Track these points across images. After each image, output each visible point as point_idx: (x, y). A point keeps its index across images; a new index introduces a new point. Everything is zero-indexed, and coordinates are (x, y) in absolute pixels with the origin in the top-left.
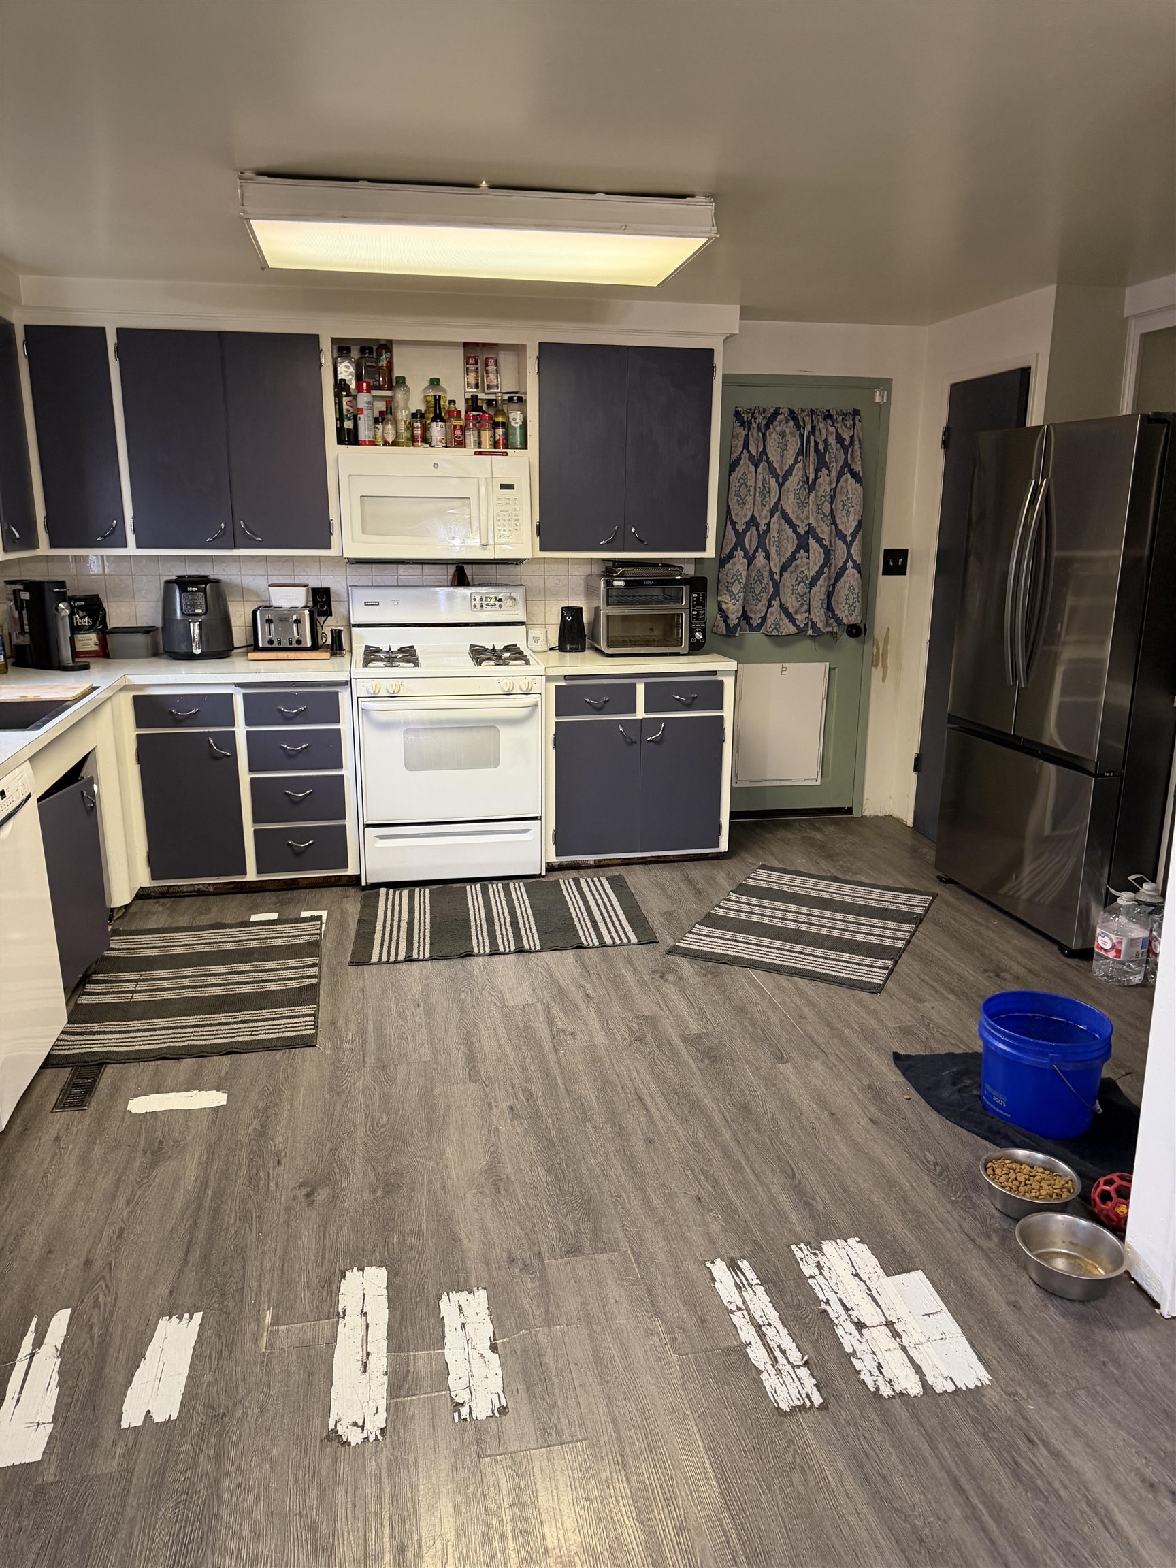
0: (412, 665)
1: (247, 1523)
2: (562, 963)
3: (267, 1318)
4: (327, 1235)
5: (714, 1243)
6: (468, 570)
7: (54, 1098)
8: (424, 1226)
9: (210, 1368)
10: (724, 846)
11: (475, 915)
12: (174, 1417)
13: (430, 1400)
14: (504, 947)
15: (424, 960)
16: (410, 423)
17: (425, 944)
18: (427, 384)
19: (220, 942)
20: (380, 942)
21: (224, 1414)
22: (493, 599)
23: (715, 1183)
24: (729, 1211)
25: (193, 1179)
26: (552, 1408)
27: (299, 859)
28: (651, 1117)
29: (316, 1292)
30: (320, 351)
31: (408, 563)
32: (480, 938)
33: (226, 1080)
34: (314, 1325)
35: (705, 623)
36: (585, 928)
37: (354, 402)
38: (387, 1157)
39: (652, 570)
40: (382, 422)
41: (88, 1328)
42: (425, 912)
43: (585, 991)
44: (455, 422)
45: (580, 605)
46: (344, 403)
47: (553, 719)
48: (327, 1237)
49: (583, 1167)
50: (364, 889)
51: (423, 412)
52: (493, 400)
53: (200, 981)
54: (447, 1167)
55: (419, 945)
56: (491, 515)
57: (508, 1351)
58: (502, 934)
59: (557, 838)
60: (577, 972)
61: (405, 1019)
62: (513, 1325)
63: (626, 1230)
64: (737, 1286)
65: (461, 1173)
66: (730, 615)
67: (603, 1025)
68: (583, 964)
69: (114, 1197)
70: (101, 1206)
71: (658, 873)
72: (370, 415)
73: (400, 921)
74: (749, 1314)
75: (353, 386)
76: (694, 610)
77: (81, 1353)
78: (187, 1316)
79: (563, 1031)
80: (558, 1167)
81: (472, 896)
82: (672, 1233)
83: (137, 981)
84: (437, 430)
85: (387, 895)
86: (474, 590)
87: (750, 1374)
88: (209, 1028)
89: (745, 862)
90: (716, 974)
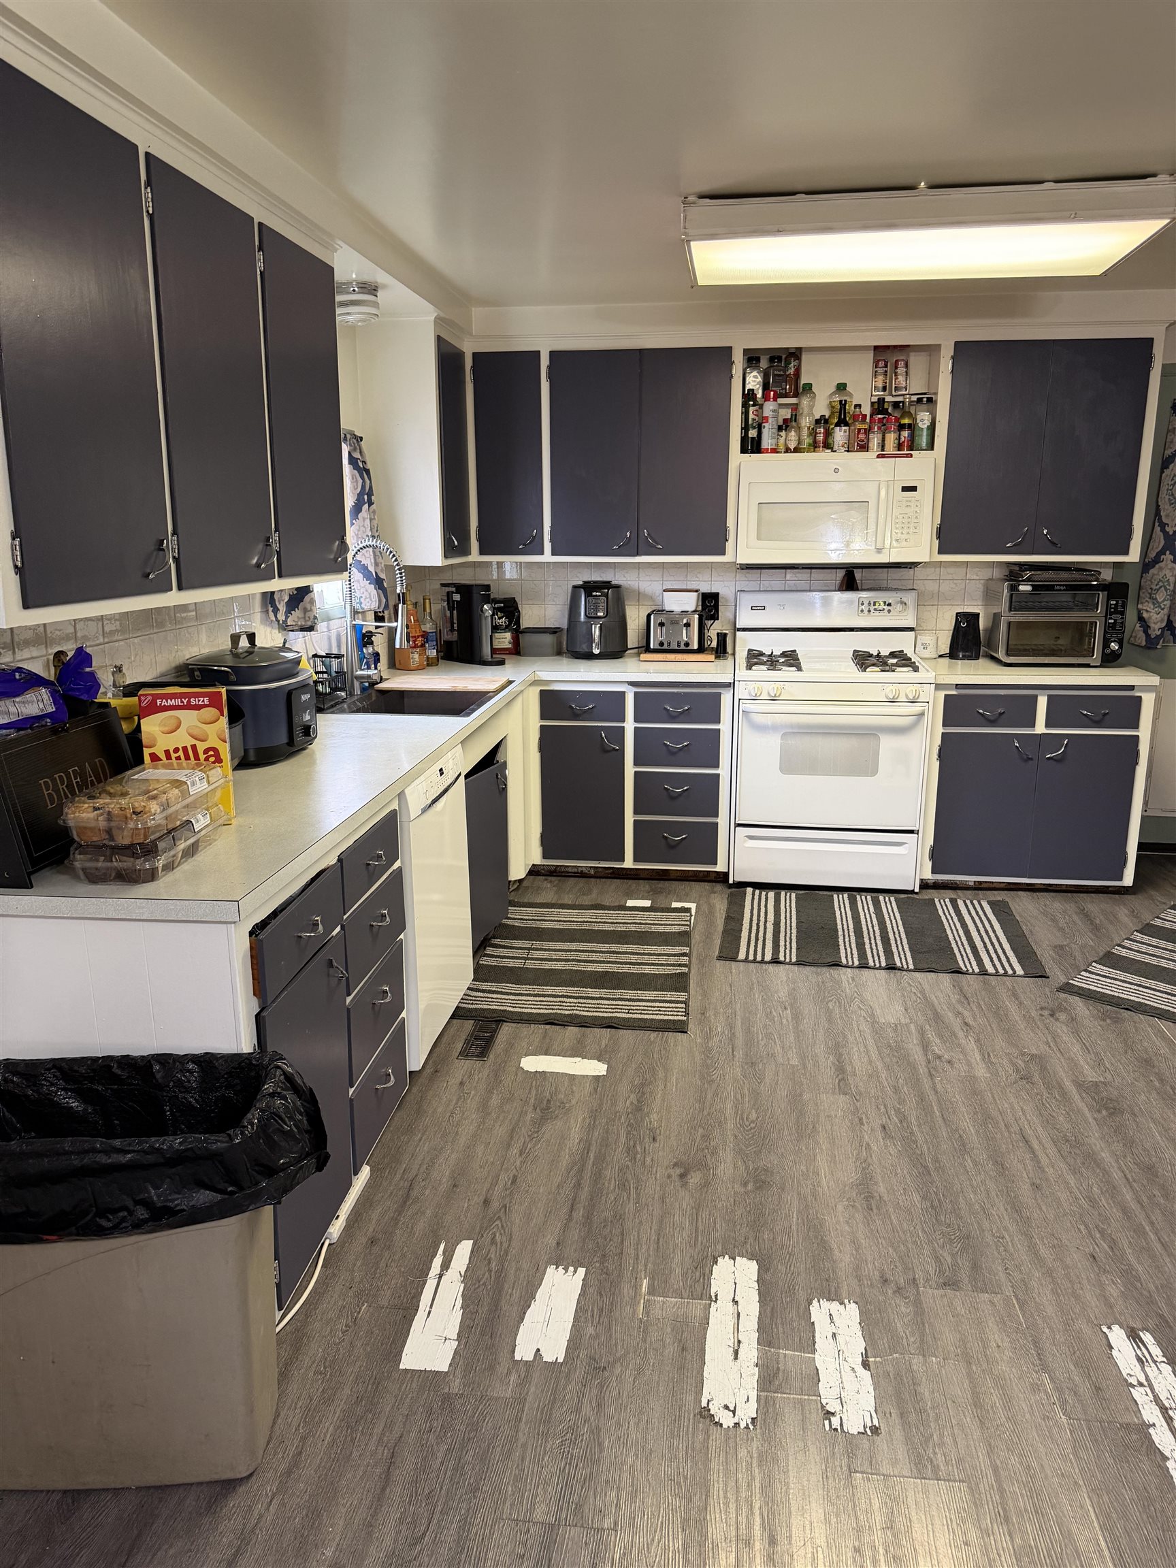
0: (794, 669)
1: (626, 1475)
2: (939, 986)
3: (644, 1286)
4: (700, 1218)
5: (1111, 1307)
6: (858, 574)
7: (459, 1046)
8: (794, 1227)
9: (592, 1323)
10: (1128, 879)
11: (843, 925)
12: (560, 1360)
13: (801, 1402)
14: (874, 961)
15: (790, 963)
16: (813, 429)
17: (791, 948)
18: (833, 389)
19: (600, 922)
20: (747, 940)
21: (605, 1368)
22: (882, 603)
23: (1113, 1244)
24: (1129, 1276)
25: (577, 1141)
26: (927, 1441)
27: (672, 851)
28: (1039, 1162)
29: (690, 1271)
30: (732, 363)
31: (797, 568)
32: (849, 949)
33: (606, 1051)
34: (688, 1303)
35: (1124, 632)
36: (963, 953)
37: (760, 411)
38: (758, 1153)
39: (1064, 575)
40: (786, 430)
41: (486, 1262)
42: (791, 916)
43: (964, 1020)
44: (859, 426)
45: (977, 611)
46: (751, 413)
47: (940, 730)
48: (700, 1220)
49: (961, 1200)
50: (731, 886)
51: (827, 417)
52: (900, 402)
53: (582, 956)
54: (818, 1175)
55: (786, 949)
56: (889, 519)
57: (880, 1371)
58: (871, 948)
59: (934, 855)
60: (954, 998)
61: (773, 1020)
62: (886, 1346)
63: (1010, 1275)
64: (1139, 1359)
65: (832, 1183)
66: (1152, 625)
67: (983, 1056)
68: (961, 990)
69: (508, 1146)
70: (498, 1151)
71: (1048, 903)
72: (774, 423)
73: (766, 922)
74: (1153, 1393)
75: (759, 395)
76: (1111, 619)
77: (481, 1283)
78: (571, 1269)
79: (939, 1057)
80: (933, 1195)
81: (840, 905)
82: (1062, 1287)
83: (529, 949)
84: (840, 435)
85: (753, 894)
86: (864, 594)
87: (1153, 1457)
88: (591, 1001)
89: (1153, 900)
90: (1117, 1020)
